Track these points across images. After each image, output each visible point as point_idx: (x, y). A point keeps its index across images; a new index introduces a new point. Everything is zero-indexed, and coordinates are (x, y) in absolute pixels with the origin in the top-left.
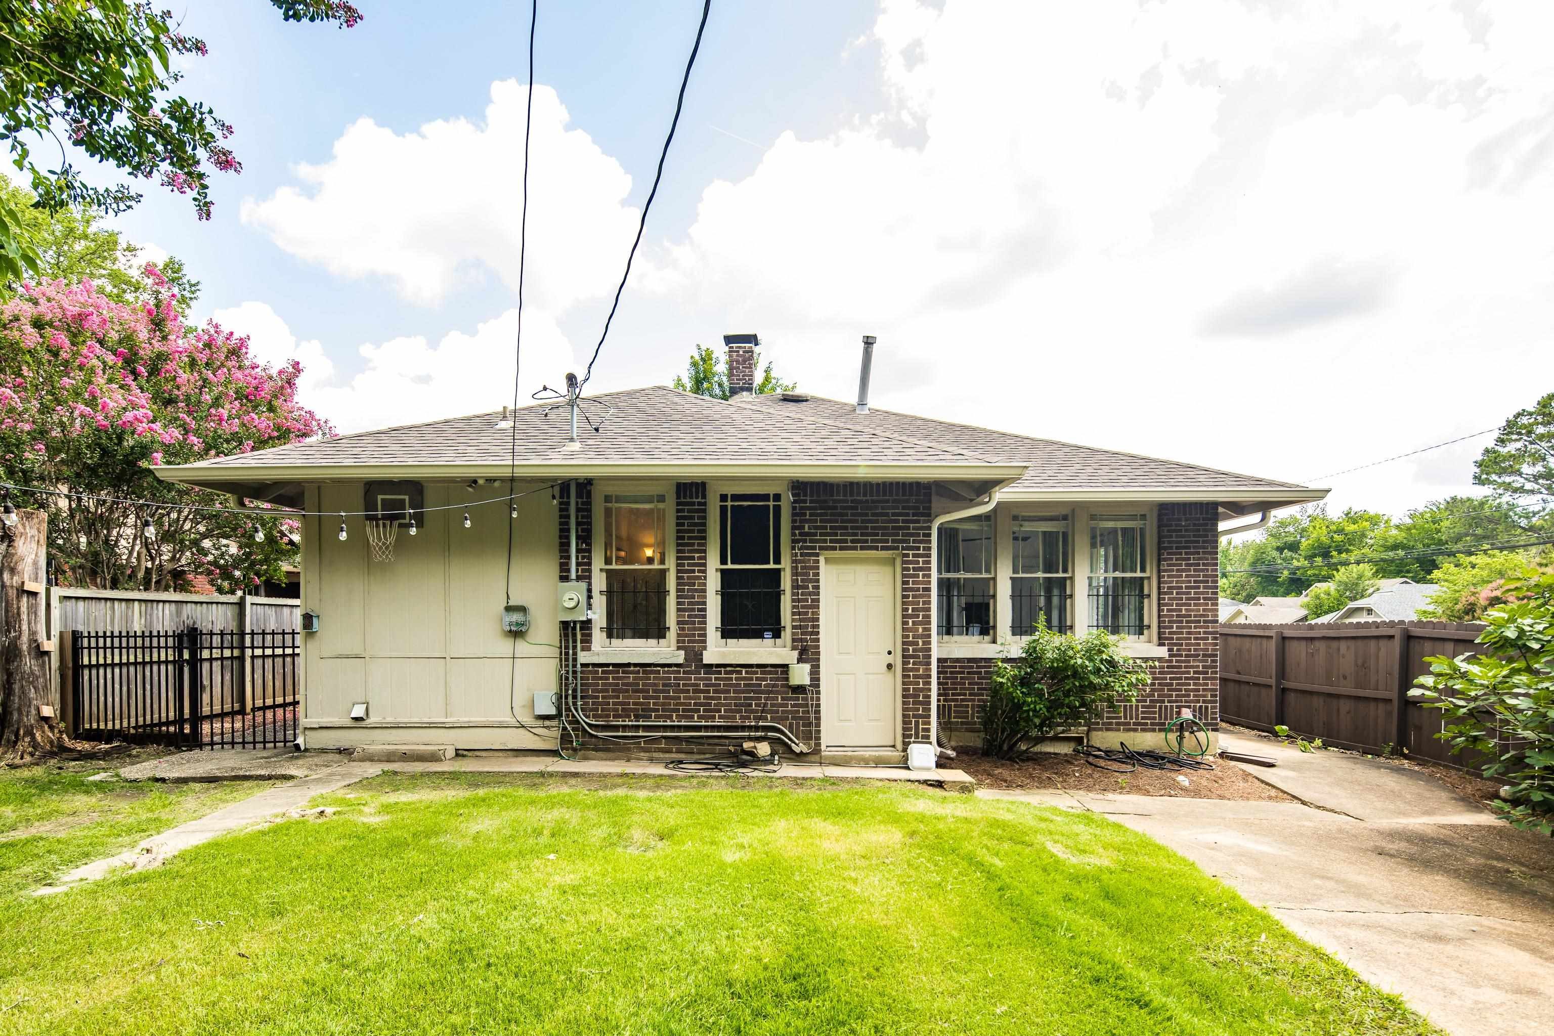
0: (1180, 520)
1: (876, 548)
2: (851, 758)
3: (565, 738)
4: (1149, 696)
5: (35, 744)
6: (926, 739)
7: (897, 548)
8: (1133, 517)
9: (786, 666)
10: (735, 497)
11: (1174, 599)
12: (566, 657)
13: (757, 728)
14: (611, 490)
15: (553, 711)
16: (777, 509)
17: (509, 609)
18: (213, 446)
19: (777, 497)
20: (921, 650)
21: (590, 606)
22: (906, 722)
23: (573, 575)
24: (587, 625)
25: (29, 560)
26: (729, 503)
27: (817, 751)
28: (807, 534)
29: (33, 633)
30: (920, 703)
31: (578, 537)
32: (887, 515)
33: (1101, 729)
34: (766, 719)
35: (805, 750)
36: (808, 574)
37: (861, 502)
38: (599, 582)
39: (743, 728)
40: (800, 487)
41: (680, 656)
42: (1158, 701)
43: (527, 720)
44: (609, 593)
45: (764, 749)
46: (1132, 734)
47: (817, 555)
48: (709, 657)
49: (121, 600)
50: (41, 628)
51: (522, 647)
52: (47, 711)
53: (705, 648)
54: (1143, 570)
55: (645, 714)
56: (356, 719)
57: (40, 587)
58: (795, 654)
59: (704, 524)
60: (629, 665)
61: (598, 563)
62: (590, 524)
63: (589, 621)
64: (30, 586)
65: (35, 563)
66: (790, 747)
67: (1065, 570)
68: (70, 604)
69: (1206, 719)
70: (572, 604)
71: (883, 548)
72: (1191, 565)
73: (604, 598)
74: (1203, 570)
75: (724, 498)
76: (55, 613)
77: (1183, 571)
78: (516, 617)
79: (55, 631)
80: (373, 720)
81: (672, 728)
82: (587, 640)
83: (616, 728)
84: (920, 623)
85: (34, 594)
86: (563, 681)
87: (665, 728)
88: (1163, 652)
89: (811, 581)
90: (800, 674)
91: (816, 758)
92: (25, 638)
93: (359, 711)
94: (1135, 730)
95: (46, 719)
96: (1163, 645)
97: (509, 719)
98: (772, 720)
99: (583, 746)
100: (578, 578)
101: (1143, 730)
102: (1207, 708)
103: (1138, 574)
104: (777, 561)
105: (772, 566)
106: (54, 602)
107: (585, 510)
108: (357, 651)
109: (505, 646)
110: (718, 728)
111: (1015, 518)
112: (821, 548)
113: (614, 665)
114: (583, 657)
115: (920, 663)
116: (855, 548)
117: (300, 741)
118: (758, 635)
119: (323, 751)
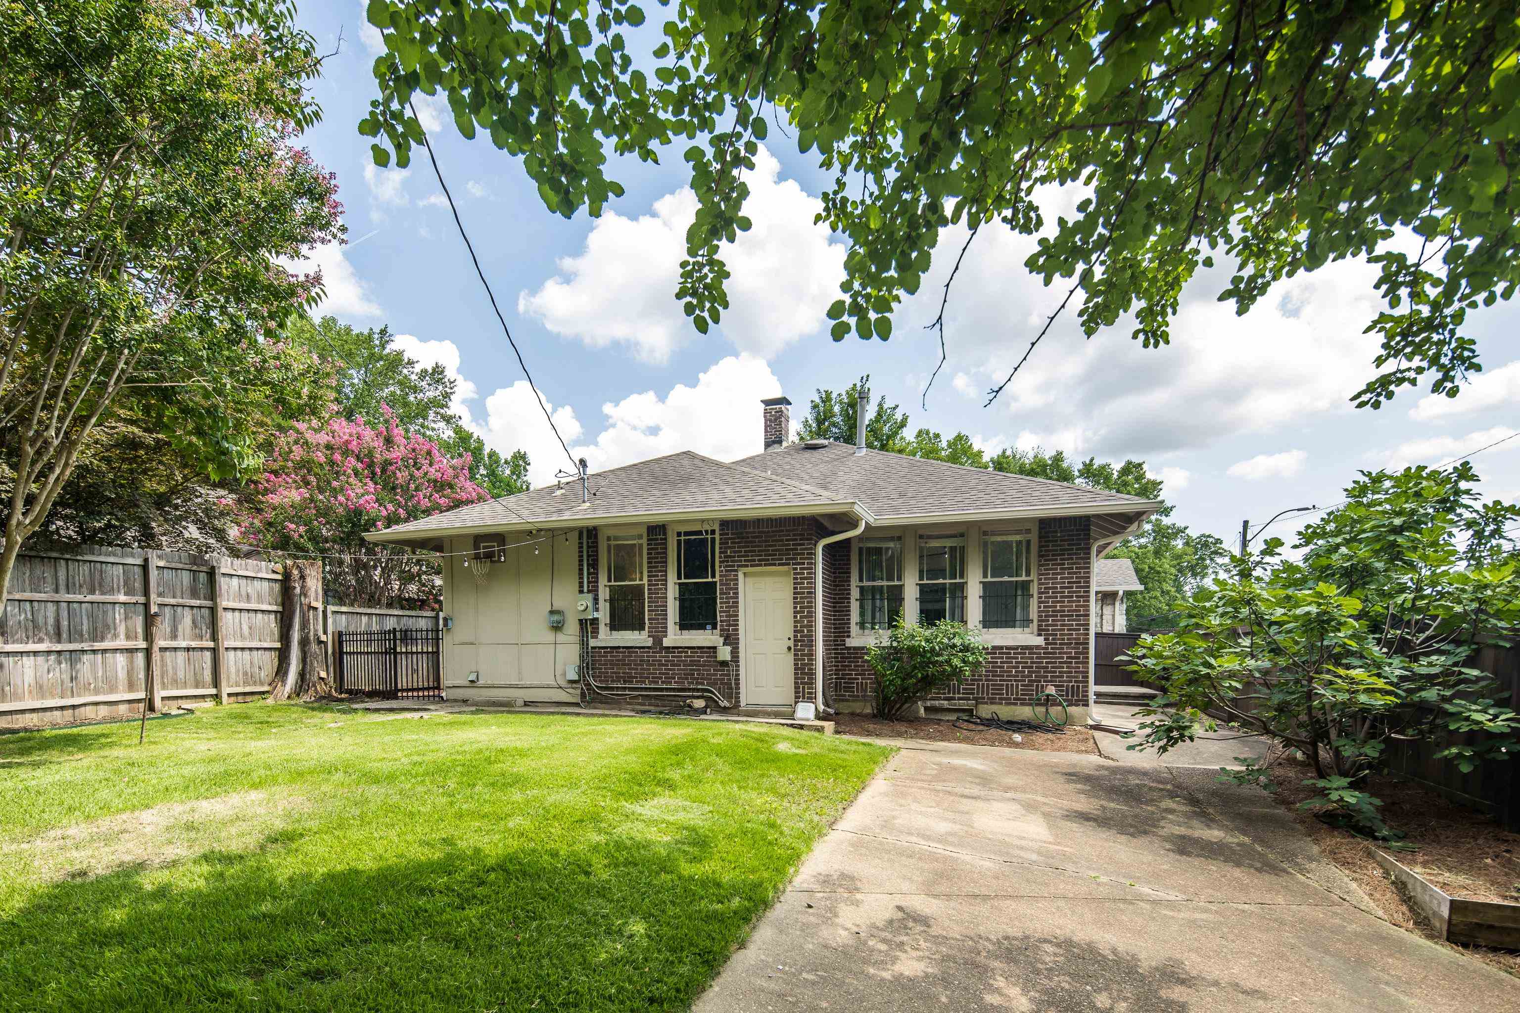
0: (1056, 532)
1: (775, 565)
2: (759, 712)
3: (583, 695)
4: (1028, 676)
5: (316, 692)
6: (811, 698)
7: (788, 564)
8: (1018, 532)
9: (715, 648)
10: (687, 534)
11: (1050, 597)
12: (584, 643)
13: (698, 690)
14: (611, 532)
15: (576, 678)
16: (713, 540)
17: (552, 612)
18: (413, 515)
19: (713, 532)
20: (806, 636)
21: (597, 610)
22: (797, 688)
23: (585, 590)
24: (595, 621)
25: (313, 589)
26: (682, 538)
27: (737, 705)
28: (730, 557)
29: (316, 631)
30: (806, 674)
31: (588, 565)
32: (782, 540)
33: (986, 703)
34: (703, 684)
35: (728, 705)
36: (729, 584)
37: (764, 532)
38: (604, 593)
39: (689, 690)
40: (725, 524)
41: (649, 642)
42: (1035, 681)
43: (563, 683)
44: (612, 601)
45: (699, 704)
46: (1013, 707)
47: (736, 571)
48: (666, 642)
49: (365, 614)
50: (320, 628)
51: (561, 637)
52: (323, 674)
53: (666, 636)
54: (1028, 574)
55: (628, 679)
56: (472, 681)
57: (319, 605)
58: (722, 640)
59: (665, 553)
60: (619, 647)
61: (603, 580)
62: (597, 555)
63: (597, 619)
64: (314, 604)
65: (316, 591)
66: (717, 702)
67: (962, 576)
68: (338, 616)
69: (1078, 696)
70: (583, 608)
71: (780, 565)
72: (1065, 569)
73: (608, 604)
74: (1075, 573)
75: (679, 534)
76: (330, 621)
77: (1058, 574)
78: (556, 618)
79: (330, 631)
80: (481, 682)
81: (646, 689)
82: (595, 632)
83: (612, 689)
84: (805, 617)
85: (315, 609)
86: (581, 657)
87: (642, 689)
88: (1040, 641)
89: (731, 589)
90: (725, 653)
91: (735, 711)
92: (312, 633)
93: (473, 677)
94: (1016, 704)
95: (323, 679)
96: (1040, 635)
97: (553, 683)
98: (708, 684)
99: (593, 701)
100: (589, 591)
101: (1022, 704)
102: (1078, 687)
103: (1024, 578)
104: (713, 576)
105: (710, 580)
106: (329, 615)
107: (593, 547)
108: (472, 639)
109: (550, 636)
110: (674, 690)
111: (921, 537)
112: (739, 566)
113: (611, 648)
114: (592, 643)
115: (806, 646)
116: (761, 565)
117: (444, 694)
118: (702, 627)
119: (455, 701)
